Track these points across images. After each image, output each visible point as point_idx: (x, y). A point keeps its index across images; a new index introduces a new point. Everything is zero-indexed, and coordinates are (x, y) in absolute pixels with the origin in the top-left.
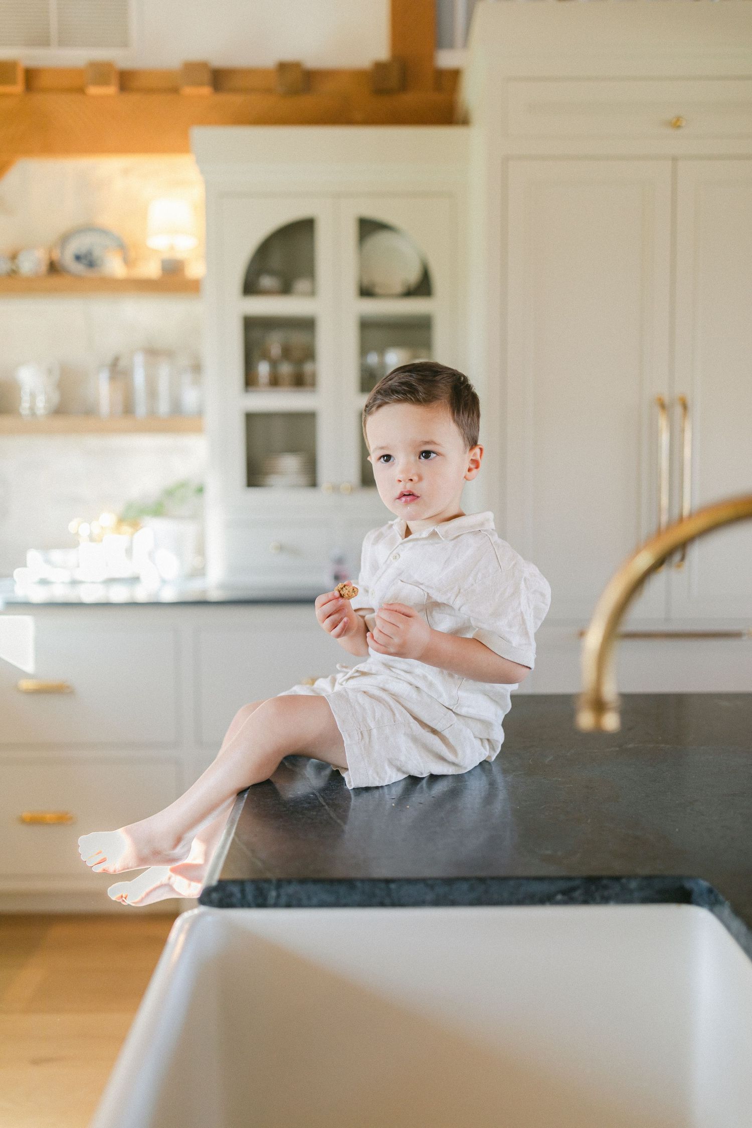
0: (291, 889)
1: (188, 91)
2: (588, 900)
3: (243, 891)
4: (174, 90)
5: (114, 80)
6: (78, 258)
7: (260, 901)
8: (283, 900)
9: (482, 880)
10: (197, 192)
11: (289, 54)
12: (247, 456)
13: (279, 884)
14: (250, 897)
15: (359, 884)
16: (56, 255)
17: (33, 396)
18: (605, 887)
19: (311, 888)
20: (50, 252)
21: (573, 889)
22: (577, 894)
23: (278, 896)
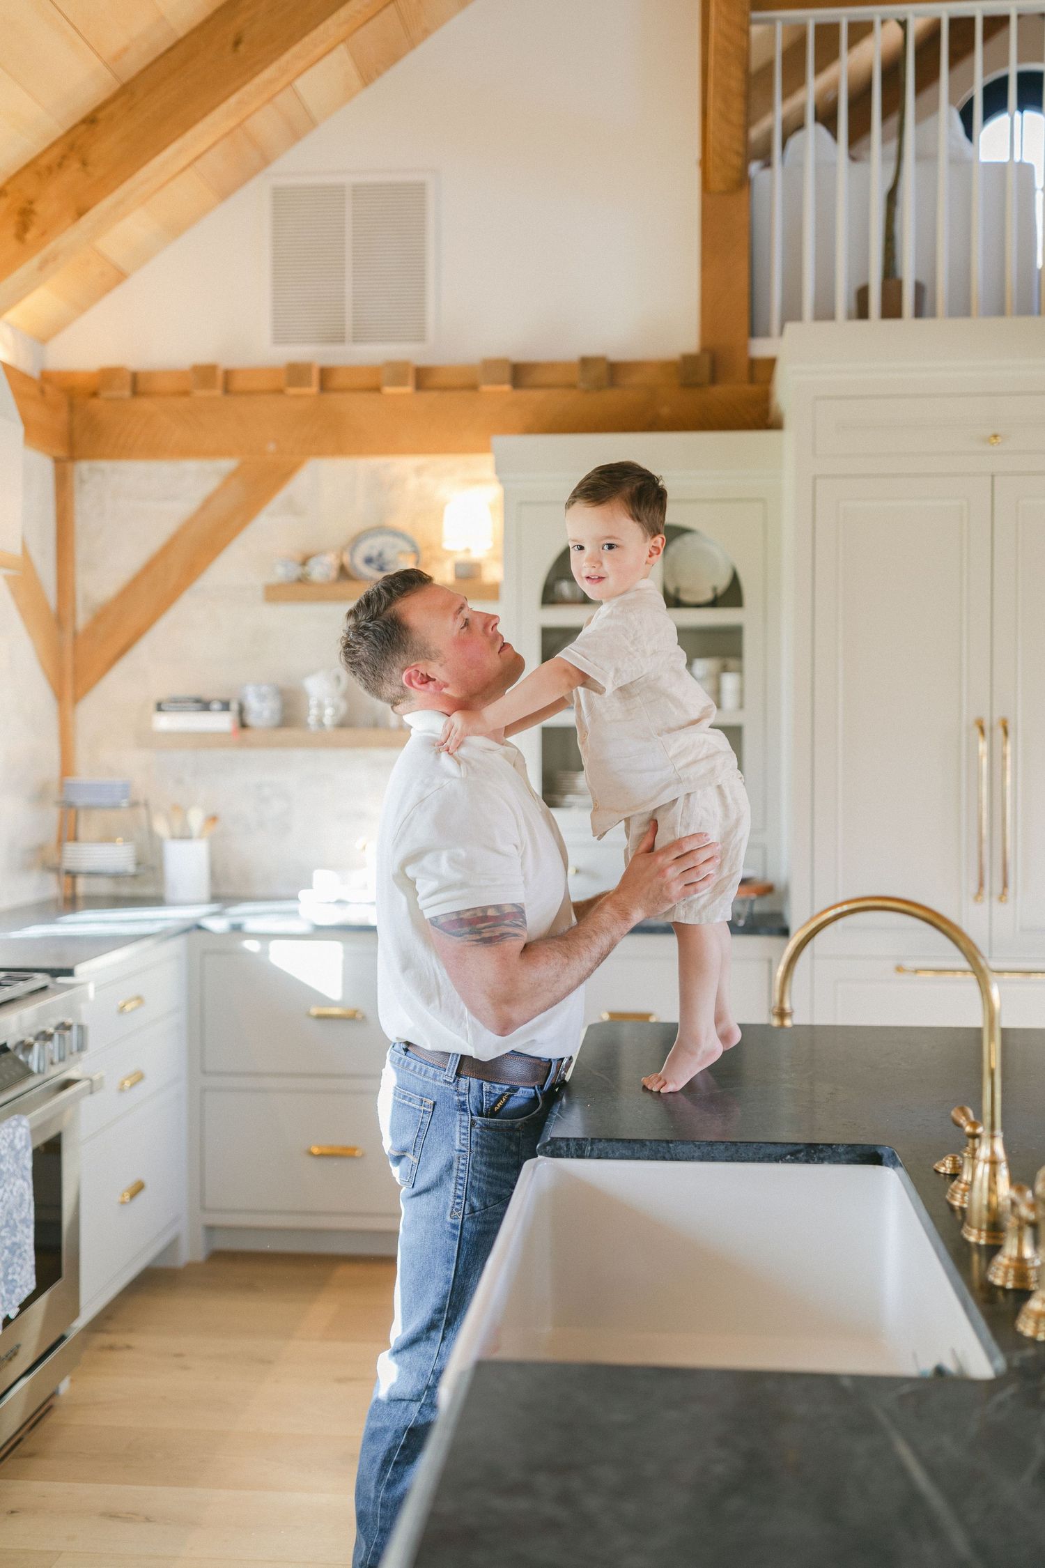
0: (601, 1145)
1: (485, 388)
2: (808, 1160)
3: (568, 1145)
4: (473, 387)
5: (411, 379)
6: (369, 561)
7: (580, 1152)
8: (596, 1153)
9: (734, 1143)
10: (493, 492)
11: (592, 349)
12: (543, 769)
13: (593, 1141)
14: (573, 1150)
15: (648, 1143)
16: (346, 559)
17: (320, 706)
18: (821, 1151)
19: (616, 1145)
20: (340, 556)
21: (799, 1151)
22: (801, 1155)
23: (592, 1149)
